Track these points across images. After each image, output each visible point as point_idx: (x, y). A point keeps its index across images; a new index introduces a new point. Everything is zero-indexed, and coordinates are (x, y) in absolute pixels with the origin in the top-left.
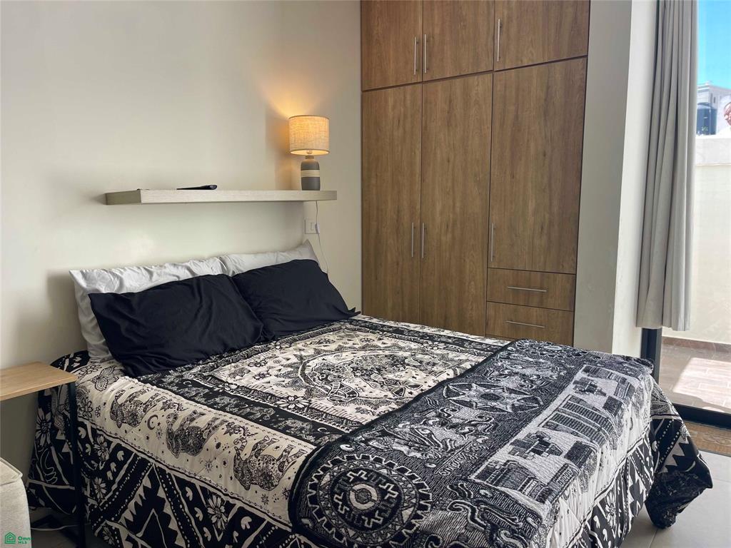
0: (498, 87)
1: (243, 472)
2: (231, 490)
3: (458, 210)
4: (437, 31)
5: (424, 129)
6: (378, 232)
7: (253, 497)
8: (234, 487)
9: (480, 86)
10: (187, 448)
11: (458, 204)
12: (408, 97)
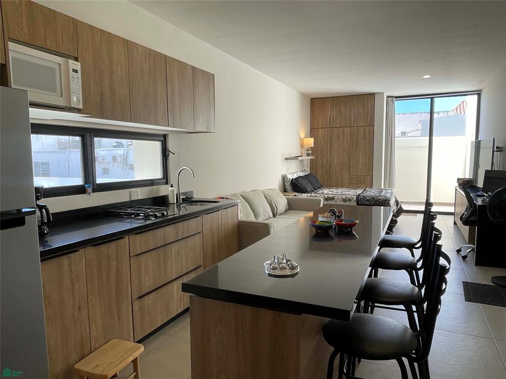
0: (352, 131)
1: (344, 200)
2: (342, 204)
3: (341, 161)
4: (334, 115)
5: (331, 140)
6: (316, 166)
7: (347, 203)
8: (344, 203)
9: (347, 130)
10: (330, 200)
11: (341, 159)
12: (326, 131)
